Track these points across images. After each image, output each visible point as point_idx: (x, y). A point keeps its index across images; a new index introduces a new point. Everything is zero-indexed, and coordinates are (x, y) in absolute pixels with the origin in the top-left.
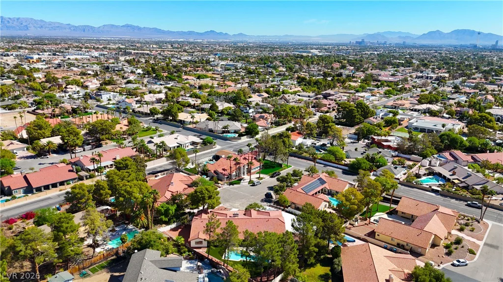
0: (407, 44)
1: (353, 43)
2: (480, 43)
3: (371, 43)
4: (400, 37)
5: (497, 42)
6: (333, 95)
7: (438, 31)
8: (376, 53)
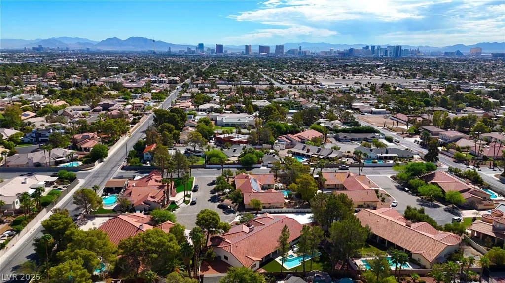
0: (90, 50)
1: (29, 49)
2: (158, 50)
3: (51, 49)
4: (79, 43)
5: (170, 48)
6: (113, 105)
7: (115, 38)
8: (72, 60)
